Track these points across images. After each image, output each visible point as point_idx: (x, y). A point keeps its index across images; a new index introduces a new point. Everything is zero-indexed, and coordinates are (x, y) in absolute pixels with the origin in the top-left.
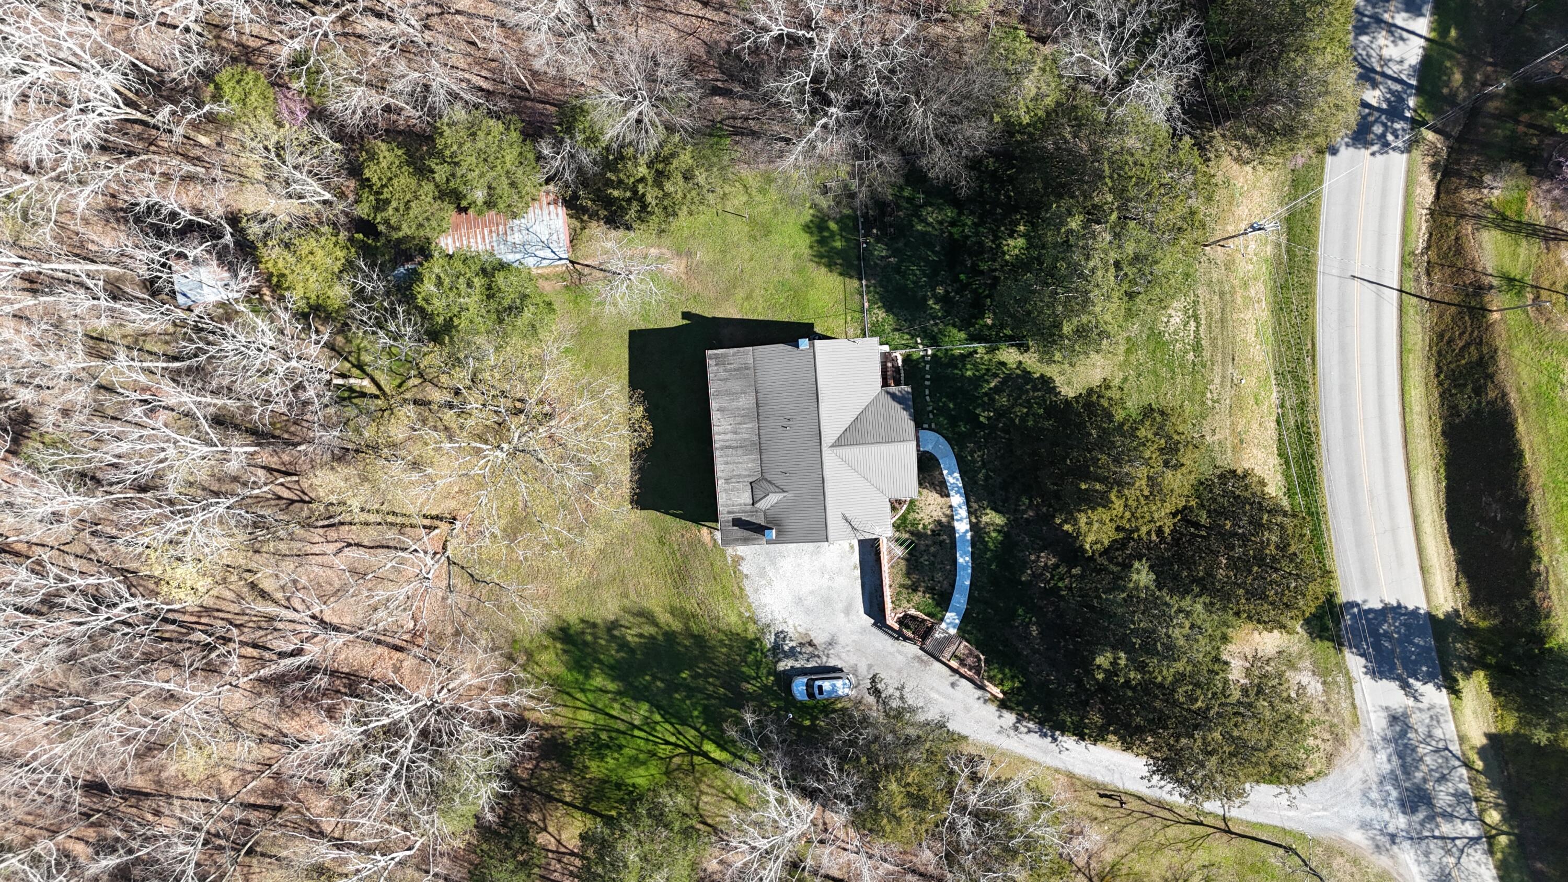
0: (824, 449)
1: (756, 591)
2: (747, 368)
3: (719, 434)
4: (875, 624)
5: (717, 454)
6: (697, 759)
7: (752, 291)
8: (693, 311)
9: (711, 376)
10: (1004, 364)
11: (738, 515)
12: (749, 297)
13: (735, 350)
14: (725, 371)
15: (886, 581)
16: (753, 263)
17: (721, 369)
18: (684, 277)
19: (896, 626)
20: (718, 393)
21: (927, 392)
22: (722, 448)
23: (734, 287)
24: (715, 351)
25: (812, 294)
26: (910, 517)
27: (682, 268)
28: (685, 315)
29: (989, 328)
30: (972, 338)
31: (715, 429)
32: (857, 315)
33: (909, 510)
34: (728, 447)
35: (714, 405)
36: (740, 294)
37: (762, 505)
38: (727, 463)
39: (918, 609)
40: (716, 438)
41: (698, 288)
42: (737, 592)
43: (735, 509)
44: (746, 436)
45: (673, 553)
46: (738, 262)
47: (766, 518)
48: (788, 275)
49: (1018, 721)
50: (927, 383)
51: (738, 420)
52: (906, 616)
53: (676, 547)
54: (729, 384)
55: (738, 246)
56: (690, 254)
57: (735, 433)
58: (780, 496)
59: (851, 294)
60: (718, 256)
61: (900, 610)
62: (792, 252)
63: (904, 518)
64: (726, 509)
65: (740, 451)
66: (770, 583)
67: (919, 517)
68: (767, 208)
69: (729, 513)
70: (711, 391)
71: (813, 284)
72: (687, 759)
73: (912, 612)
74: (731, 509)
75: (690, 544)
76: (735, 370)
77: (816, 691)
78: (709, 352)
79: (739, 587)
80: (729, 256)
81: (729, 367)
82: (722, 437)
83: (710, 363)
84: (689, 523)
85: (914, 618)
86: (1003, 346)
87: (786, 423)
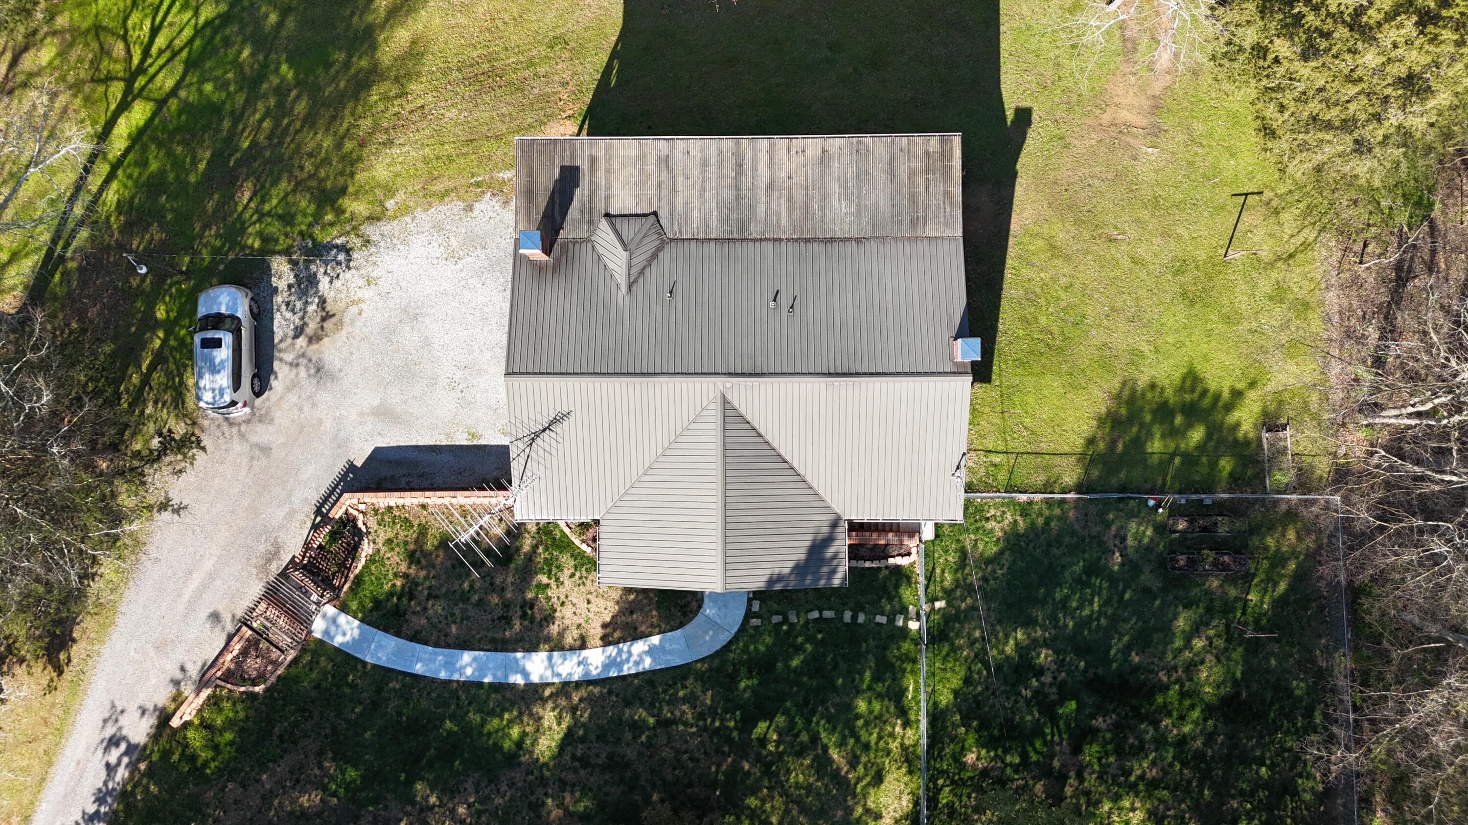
0: (719, 381)
1: (438, 227)
2: (914, 223)
3: (771, 151)
4: (352, 467)
5: (727, 143)
6: (117, 89)
7: (1067, 258)
8: (1031, 133)
9: (903, 140)
10: (878, 779)
11: (585, 180)
12: (1053, 249)
13: (959, 199)
14: (912, 174)
15: (435, 499)
16: (1126, 263)
17: (918, 164)
18: (1106, 118)
19: (337, 513)
20: (859, 153)
21: (828, 614)
22: (738, 155)
23: (1078, 222)
24: (958, 153)
25: (1053, 384)
26: (567, 560)
27: (1125, 115)
28: (1024, 116)
29: (957, 758)
30: (936, 717)
31: (781, 142)
32: (1002, 476)
33: (579, 556)
34: (739, 167)
35: (837, 143)
36: (1062, 233)
37: (604, 234)
38: (704, 164)
39: (371, 560)
40: (763, 143)
41: (1080, 146)
42: (438, 187)
43: (601, 174)
44: (761, 209)
45: (531, 63)
46: (1132, 233)
47: (575, 242)
48: (1097, 337)
49: (131, 749)
50: (847, 616)
51: (799, 196)
52: (358, 535)
53: (541, 70)
54: (881, 179)
55: (1165, 234)
56: (1155, 132)
57: (770, 186)
58: (621, 278)
59: (1047, 468)
60: (1146, 192)
61: (372, 523)
62: (1146, 348)
63: (564, 545)
64: (600, 154)
65: (728, 194)
66: (453, 257)
67: (564, 576)
68: (1243, 303)
69: (593, 160)
70: (868, 140)
71: (1076, 387)
72: (118, 68)
73: (366, 549)
74: (602, 165)
75: (544, 98)
76: (913, 198)
77: (210, 334)
78: (957, 140)
79: (446, 193)
80: (1144, 214)
81: (920, 180)
82: (763, 156)
83: (933, 141)
84: (588, 98)
85: (353, 550)
86: (918, 782)
87: (783, 299)
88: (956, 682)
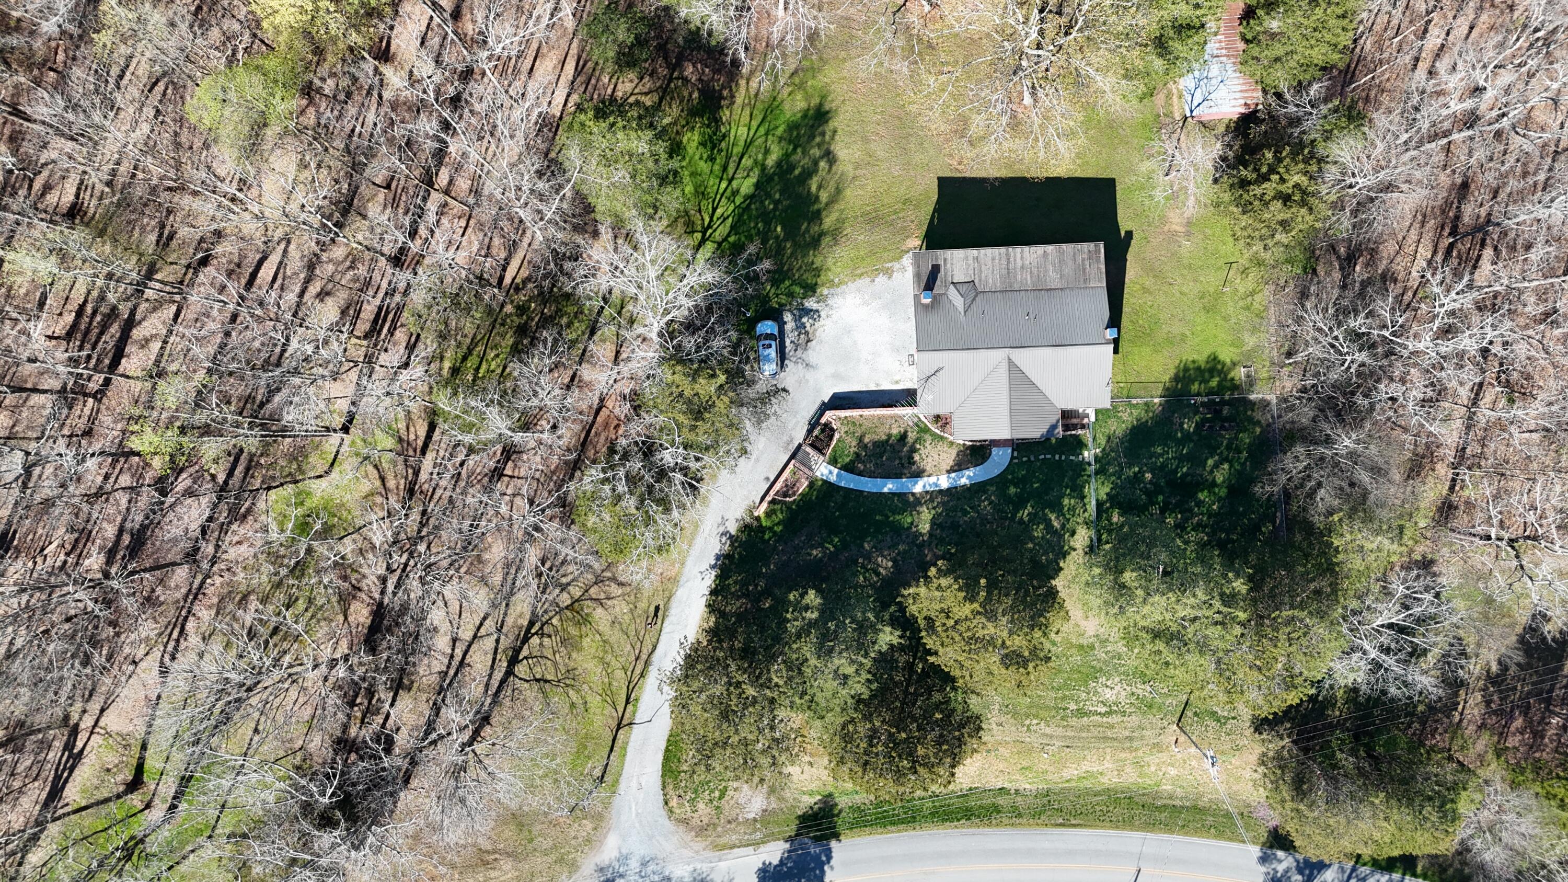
0: (1007, 350)
1: (859, 290)
2: (1085, 281)
3: (1022, 252)
4: (824, 403)
5: (1003, 250)
6: (698, 236)
7: (1151, 293)
8: (1132, 241)
9: (1079, 246)
10: (1073, 533)
11: (942, 269)
12: (1145, 290)
13: (1104, 270)
14: (1083, 260)
15: (867, 412)
16: (1178, 294)
17: (1085, 256)
18: (1166, 228)
19: (823, 420)
20: (1062, 253)
21: (1049, 456)
22: (1008, 255)
23: (1155, 276)
24: (1102, 251)
25: (1146, 350)
26: (928, 437)
27: (1175, 227)
29: (1109, 519)
30: (1099, 504)
31: (1026, 249)
32: (1125, 392)
33: (934, 435)
34: (1008, 262)
35: (1050, 248)
36: (1148, 282)
37: (952, 291)
38: (993, 259)
39: (839, 441)
40: (1018, 249)
41: (1155, 242)
42: (858, 272)
43: (949, 266)
44: (1019, 277)
45: (895, 212)
46: (1179, 281)
47: (939, 295)
48: (1165, 328)
49: (731, 537)
50: (1057, 457)
51: (1035, 271)
52: (833, 430)
53: (901, 215)
54: (1070, 263)
55: (1195, 281)
56: (1188, 234)
57: (1022, 267)
58: (961, 308)
59: (1145, 388)
60: (1185, 261)
61: (839, 425)
62: (1188, 333)
63: (926, 430)
64: (948, 257)
65: (1004, 272)
66: (866, 303)
67: (927, 444)
68: (1231, 310)
69: (945, 260)
70: (1064, 246)
71: (1156, 351)
73: (837, 436)
74: (949, 261)
75: (904, 228)
76: (1084, 269)
77: (767, 342)
78: (1102, 245)
79: (862, 274)
80: (1185, 272)
81: (1087, 263)
82: (1019, 255)
83: (1092, 245)
84: (925, 228)
85: (831, 437)
86: (1092, 533)
87: (1032, 316)
88: (1108, 490)
